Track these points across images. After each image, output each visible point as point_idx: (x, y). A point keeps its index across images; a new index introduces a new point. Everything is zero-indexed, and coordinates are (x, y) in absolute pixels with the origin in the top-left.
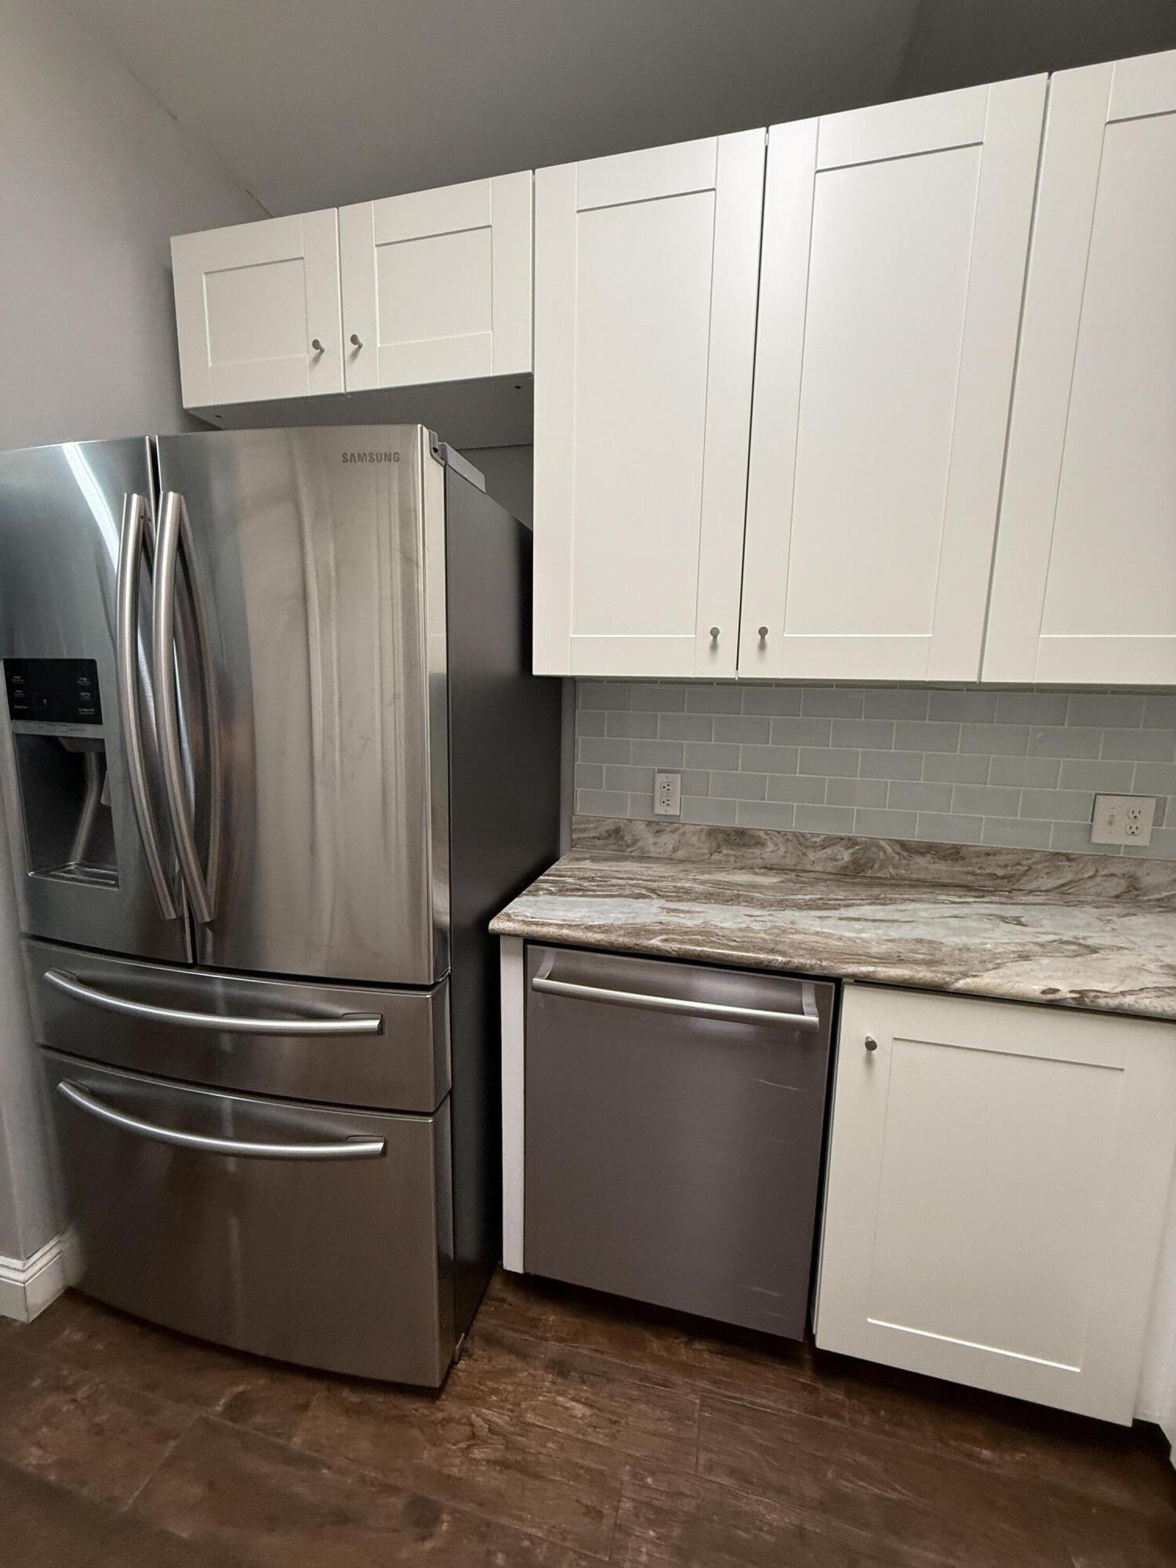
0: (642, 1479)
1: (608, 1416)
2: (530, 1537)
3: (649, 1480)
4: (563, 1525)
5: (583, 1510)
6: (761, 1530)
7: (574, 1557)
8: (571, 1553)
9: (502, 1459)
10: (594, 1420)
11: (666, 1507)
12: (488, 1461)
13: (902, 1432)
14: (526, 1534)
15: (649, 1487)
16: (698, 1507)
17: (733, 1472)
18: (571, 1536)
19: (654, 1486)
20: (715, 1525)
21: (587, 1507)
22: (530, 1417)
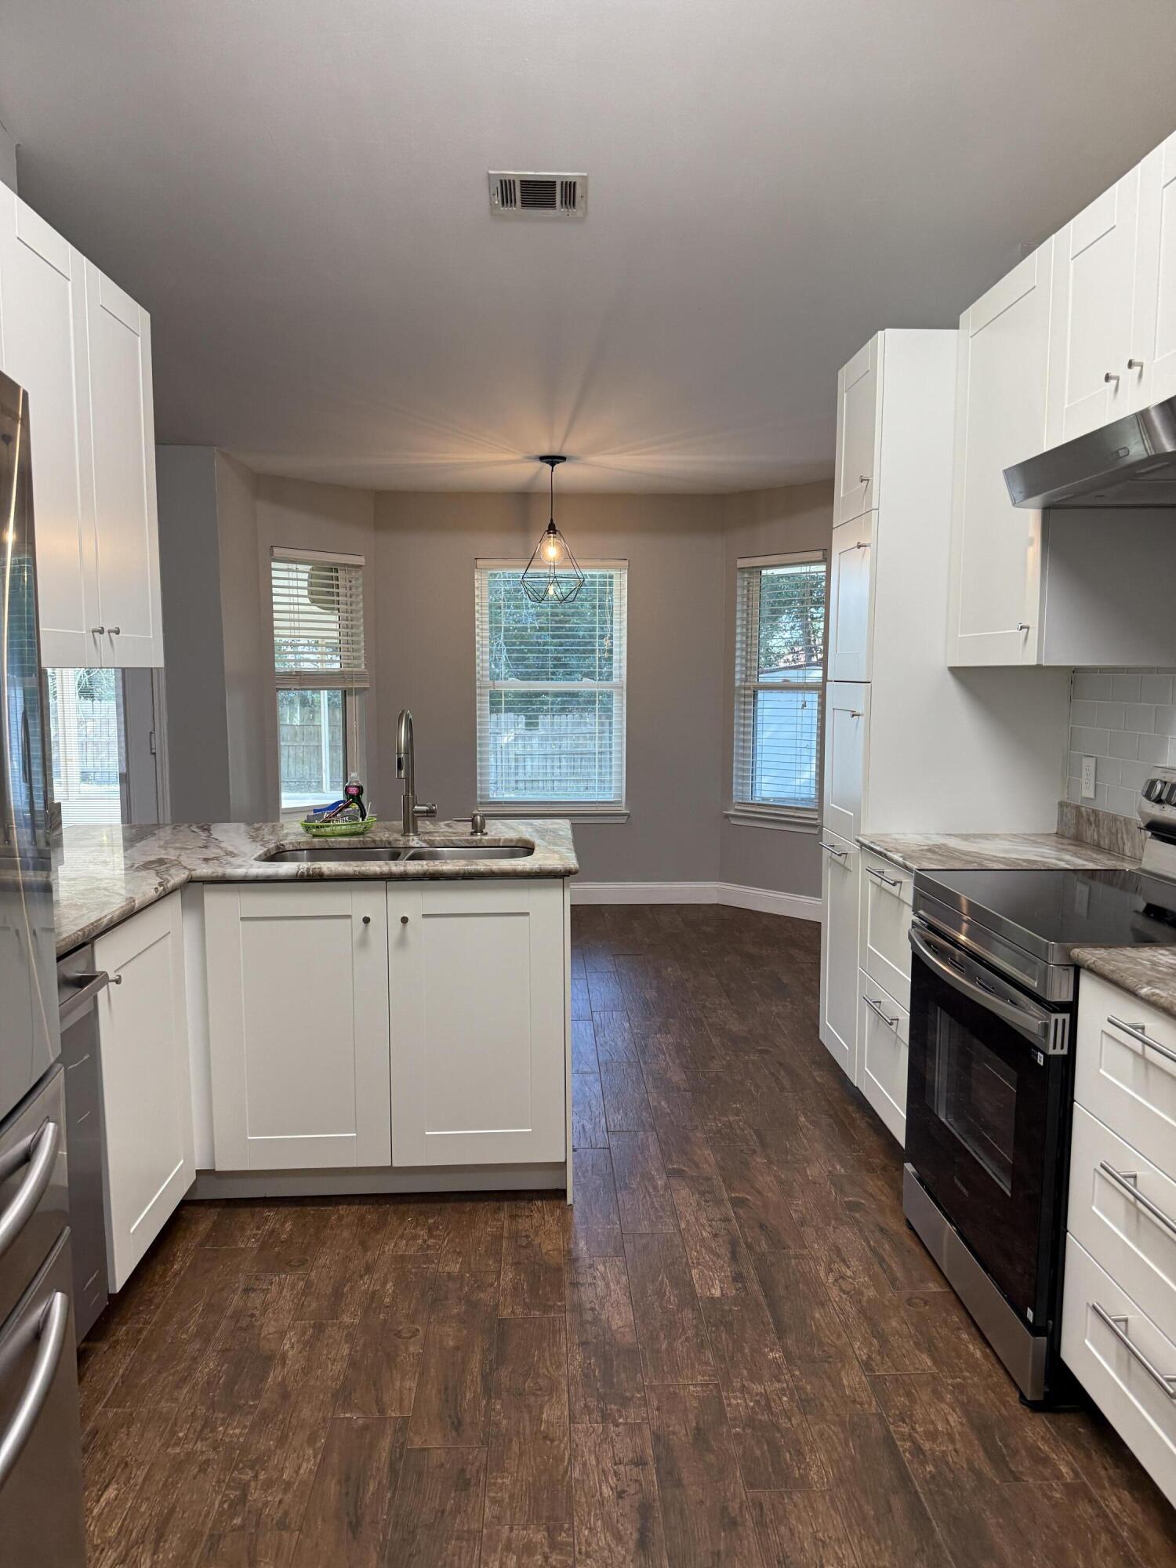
0: (180, 1439)
1: (120, 1470)
2: (222, 1503)
3: (181, 1435)
4: (214, 1484)
5: (202, 1475)
6: (220, 1371)
7: (236, 1472)
8: (233, 1475)
9: (153, 1544)
10: (122, 1480)
11: (202, 1423)
12: (154, 1554)
13: (156, 1301)
14: (219, 1507)
15: (186, 1435)
16: (202, 1404)
17: (178, 1387)
18: (221, 1477)
19: (186, 1432)
20: (216, 1394)
21: (199, 1471)
22: (112, 1533)
